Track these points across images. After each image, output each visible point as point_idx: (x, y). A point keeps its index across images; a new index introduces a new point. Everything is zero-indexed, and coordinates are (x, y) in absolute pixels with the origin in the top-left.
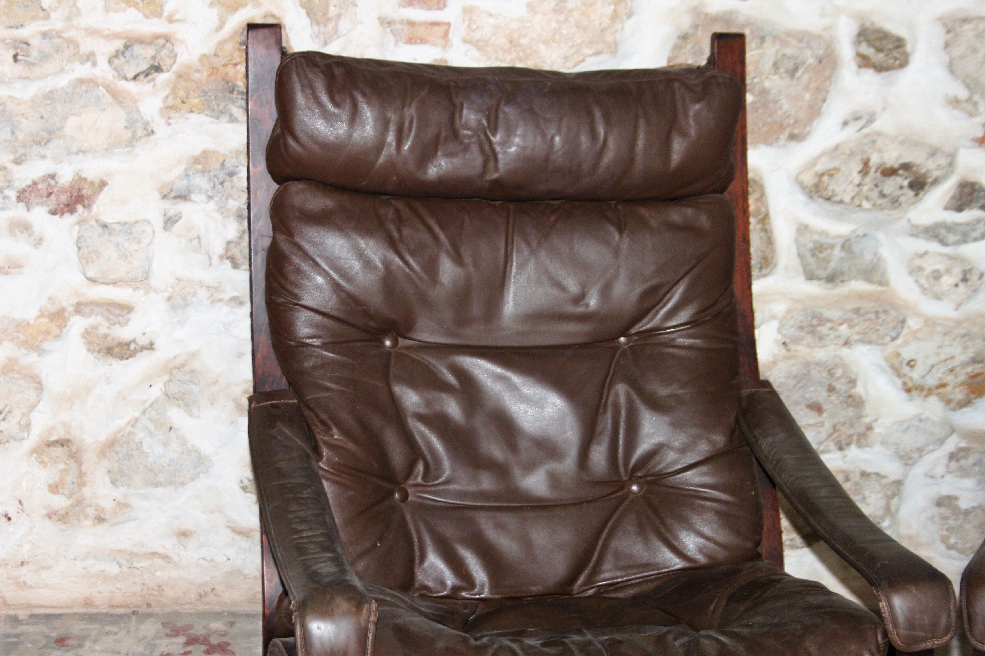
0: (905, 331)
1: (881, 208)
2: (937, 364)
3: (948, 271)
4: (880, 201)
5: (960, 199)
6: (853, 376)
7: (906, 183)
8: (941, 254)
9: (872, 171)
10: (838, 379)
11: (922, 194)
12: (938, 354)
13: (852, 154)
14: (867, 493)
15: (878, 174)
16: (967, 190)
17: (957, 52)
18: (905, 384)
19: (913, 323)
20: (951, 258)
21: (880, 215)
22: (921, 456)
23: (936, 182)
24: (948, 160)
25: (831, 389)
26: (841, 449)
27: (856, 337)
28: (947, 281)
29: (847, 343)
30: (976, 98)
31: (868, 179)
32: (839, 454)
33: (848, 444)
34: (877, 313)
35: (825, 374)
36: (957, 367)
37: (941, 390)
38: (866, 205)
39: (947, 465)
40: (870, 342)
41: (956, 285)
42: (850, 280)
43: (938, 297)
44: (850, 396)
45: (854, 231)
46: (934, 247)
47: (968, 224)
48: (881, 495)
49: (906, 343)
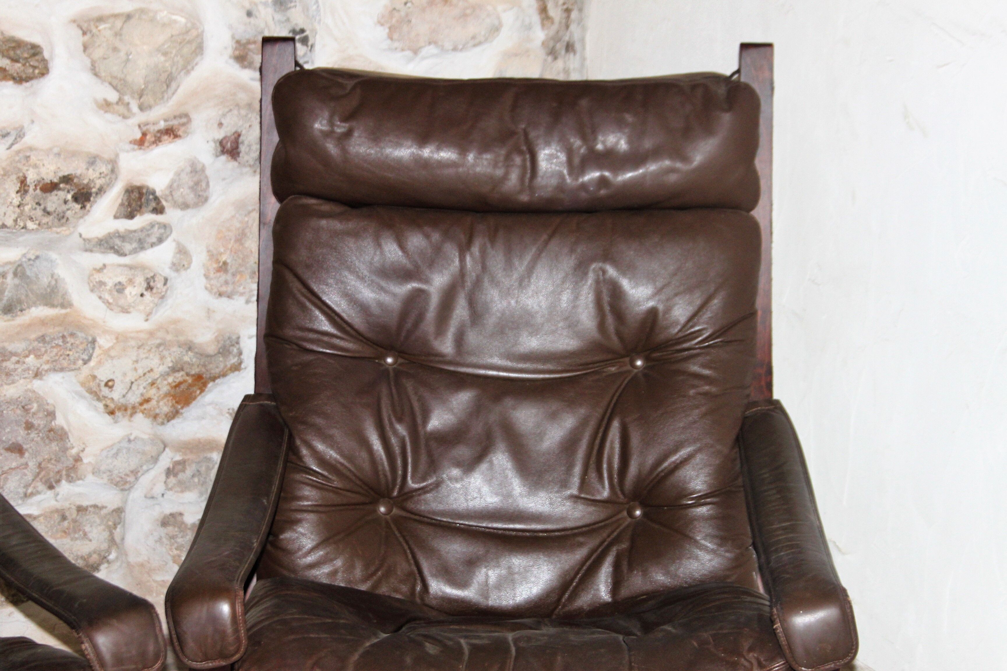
0: (97, 352)
1: (49, 227)
2: (136, 380)
3: (131, 281)
4: (45, 220)
5: (130, 205)
6: (50, 408)
7: (69, 197)
8: (120, 265)
9: (31, 189)
10: (34, 414)
11: (88, 205)
12: (136, 369)
13: (6, 174)
14: (87, 529)
15: (38, 191)
16: (136, 195)
17: (98, 53)
18: (106, 406)
19: (104, 342)
20: (131, 267)
21: (47, 235)
22: (137, 479)
23: (101, 191)
24: (110, 167)
25: (29, 426)
26: (51, 487)
27: (46, 367)
28: (132, 292)
29: (37, 375)
30: (127, 98)
31: (28, 198)
32: (50, 494)
33: (58, 481)
34: (63, 337)
35: (19, 412)
36: (157, 379)
37: (146, 406)
38: (31, 225)
39: (165, 482)
40: (62, 370)
41: (142, 295)
42: (29, 307)
43: (125, 311)
44: (51, 430)
45: (24, 255)
46: (112, 258)
47: (142, 230)
48: (103, 527)
49: (100, 363)
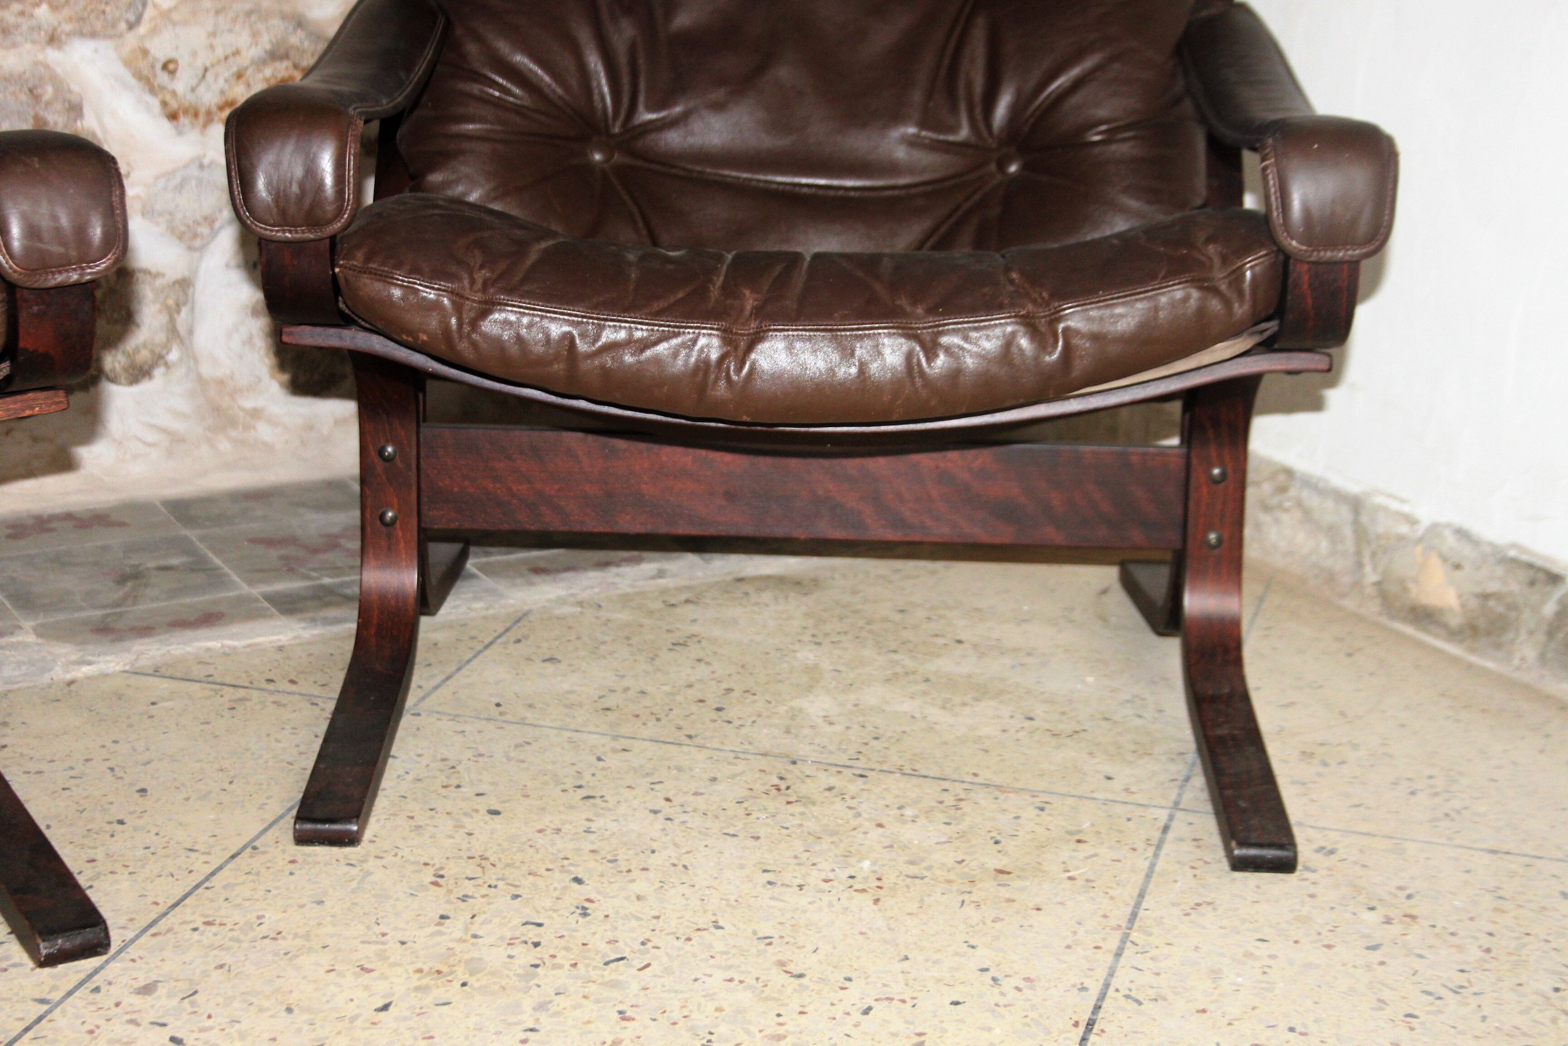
0: (150, 11)
2: (213, 66)
6: (74, 99)
10: (48, 104)
12: (212, 47)
18: (164, 104)
22: (214, 233)
27: (68, 27)
29: (53, 39)
35: (24, 97)
36: (246, 68)
40: (93, 35)
48: (158, 306)
49: (154, 31)
